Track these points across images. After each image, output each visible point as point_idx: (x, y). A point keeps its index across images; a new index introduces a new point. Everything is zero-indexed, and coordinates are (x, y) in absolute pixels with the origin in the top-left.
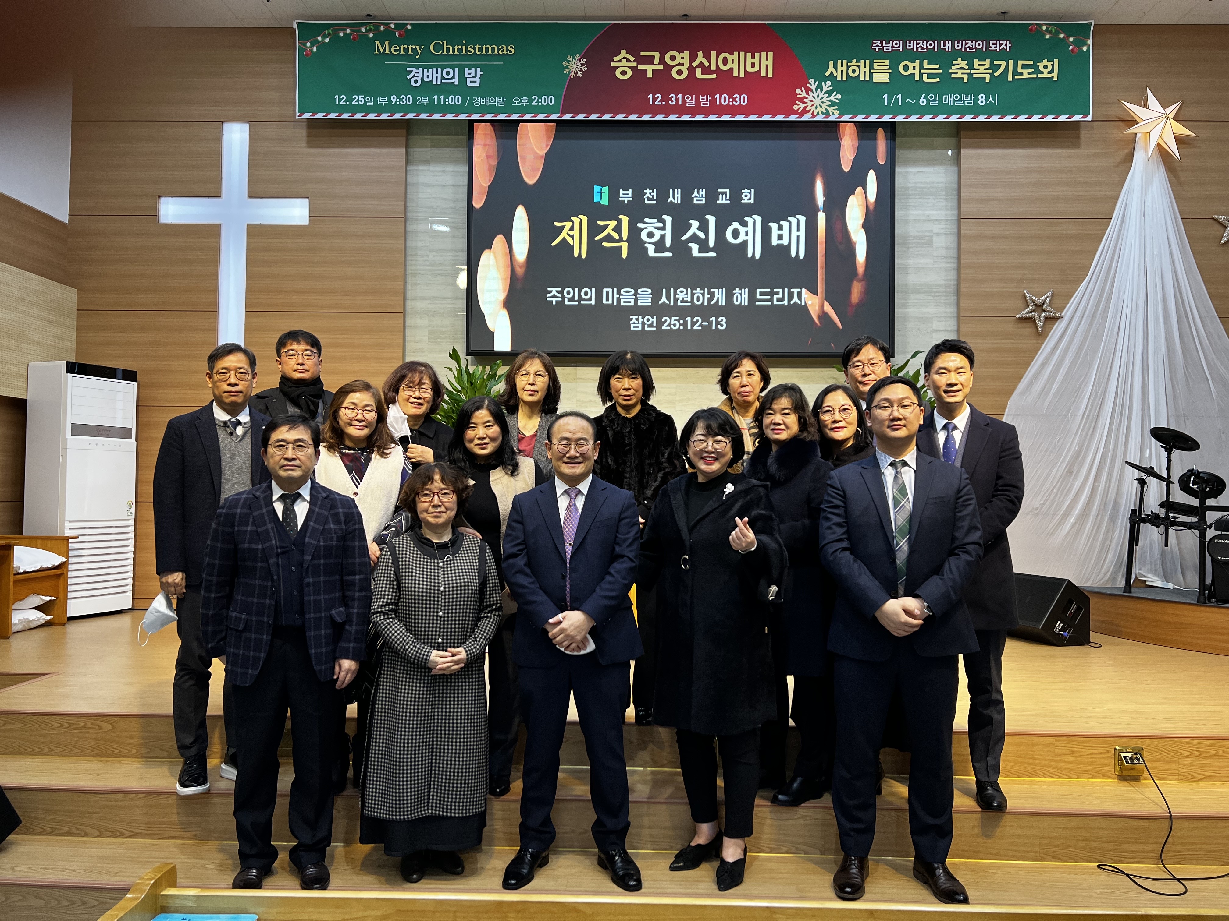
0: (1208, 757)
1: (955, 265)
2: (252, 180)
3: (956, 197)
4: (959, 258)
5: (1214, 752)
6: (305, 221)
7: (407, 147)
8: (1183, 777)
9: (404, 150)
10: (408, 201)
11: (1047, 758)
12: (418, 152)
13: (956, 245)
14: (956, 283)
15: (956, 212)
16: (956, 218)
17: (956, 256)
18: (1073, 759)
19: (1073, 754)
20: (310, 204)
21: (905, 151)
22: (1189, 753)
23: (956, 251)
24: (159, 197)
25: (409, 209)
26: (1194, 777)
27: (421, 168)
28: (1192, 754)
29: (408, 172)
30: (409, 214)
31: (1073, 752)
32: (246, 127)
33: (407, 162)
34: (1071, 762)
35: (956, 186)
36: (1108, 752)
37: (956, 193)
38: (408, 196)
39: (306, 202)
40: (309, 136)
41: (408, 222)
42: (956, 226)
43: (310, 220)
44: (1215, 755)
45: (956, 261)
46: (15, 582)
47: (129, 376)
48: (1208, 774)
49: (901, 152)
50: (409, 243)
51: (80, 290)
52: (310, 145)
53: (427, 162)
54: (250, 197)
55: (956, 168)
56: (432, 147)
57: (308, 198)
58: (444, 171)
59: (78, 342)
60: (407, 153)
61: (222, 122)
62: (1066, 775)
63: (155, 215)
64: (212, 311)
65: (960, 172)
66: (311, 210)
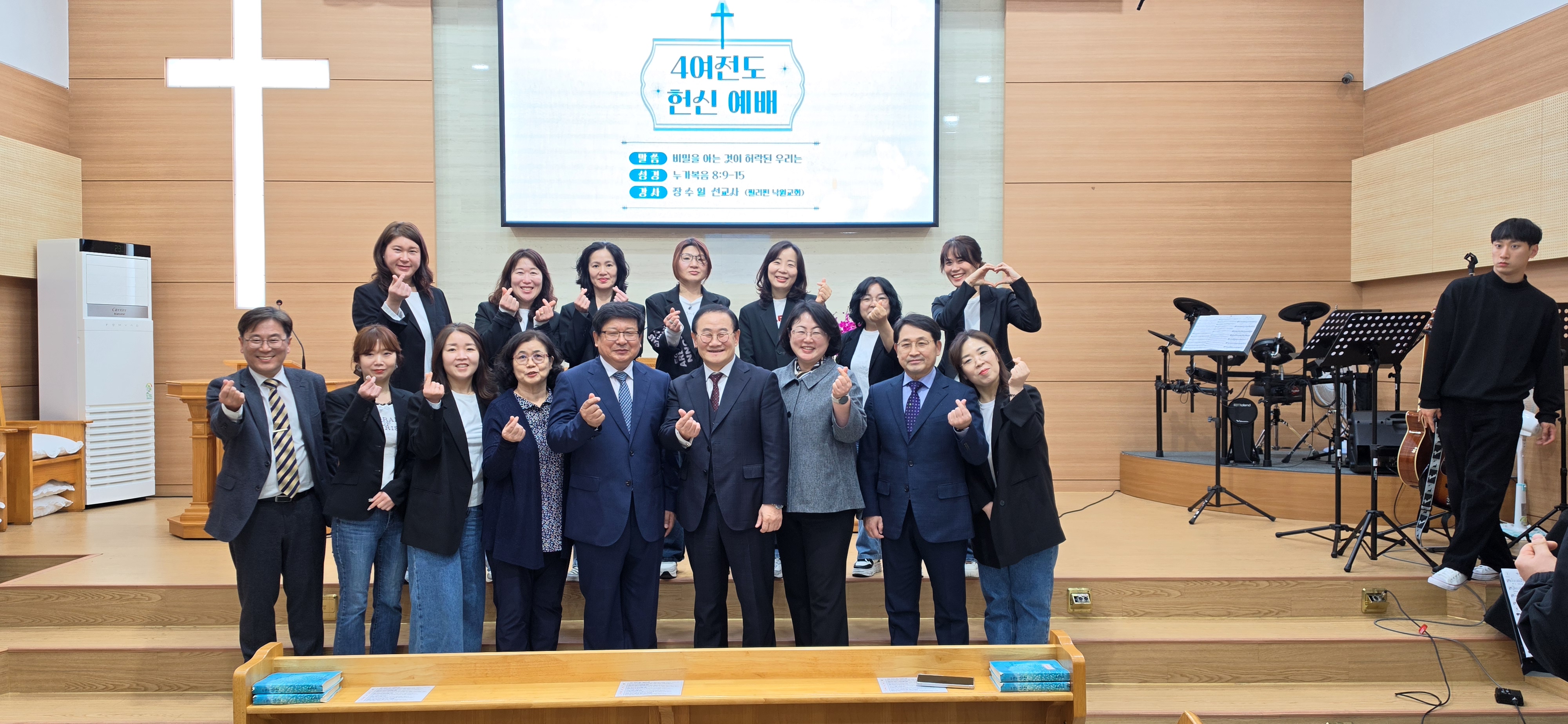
0: (1148, 596)
1: (1001, 130)
2: (267, 41)
3: (1002, 58)
4: (1004, 124)
5: (1152, 592)
6: (325, 85)
7: (433, 5)
8: (1126, 614)
9: (429, 9)
10: (436, 62)
12: (445, 12)
13: (1001, 110)
14: (1001, 149)
15: (1002, 76)
16: (1002, 82)
17: (1001, 121)
20: (330, 66)
22: (1132, 593)
23: (1001, 116)
24: (166, 58)
25: (437, 72)
26: (1135, 614)
27: (448, 27)
28: (1134, 593)
29: (435, 33)
30: (436, 77)
33: (434, 21)
35: (1001, 49)
36: (1062, 593)
37: (1001, 55)
38: (435, 57)
39: (325, 63)
41: (437, 86)
42: (1002, 88)
43: (331, 84)
44: (1154, 594)
45: (1001, 126)
46: (34, 467)
47: (142, 251)
48: (1147, 610)
50: (438, 108)
51: (85, 160)
52: (327, 3)
53: (454, 21)
54: (264, 57)
55: (1002, 32)
56: (460, 5)
57: (327, 58)
58: (473, 31)
59: (85, 216)
60: (432, 10)
63: (162, 78)
64: (227, 180)
65: (1005, 34)
66: (331, 72)
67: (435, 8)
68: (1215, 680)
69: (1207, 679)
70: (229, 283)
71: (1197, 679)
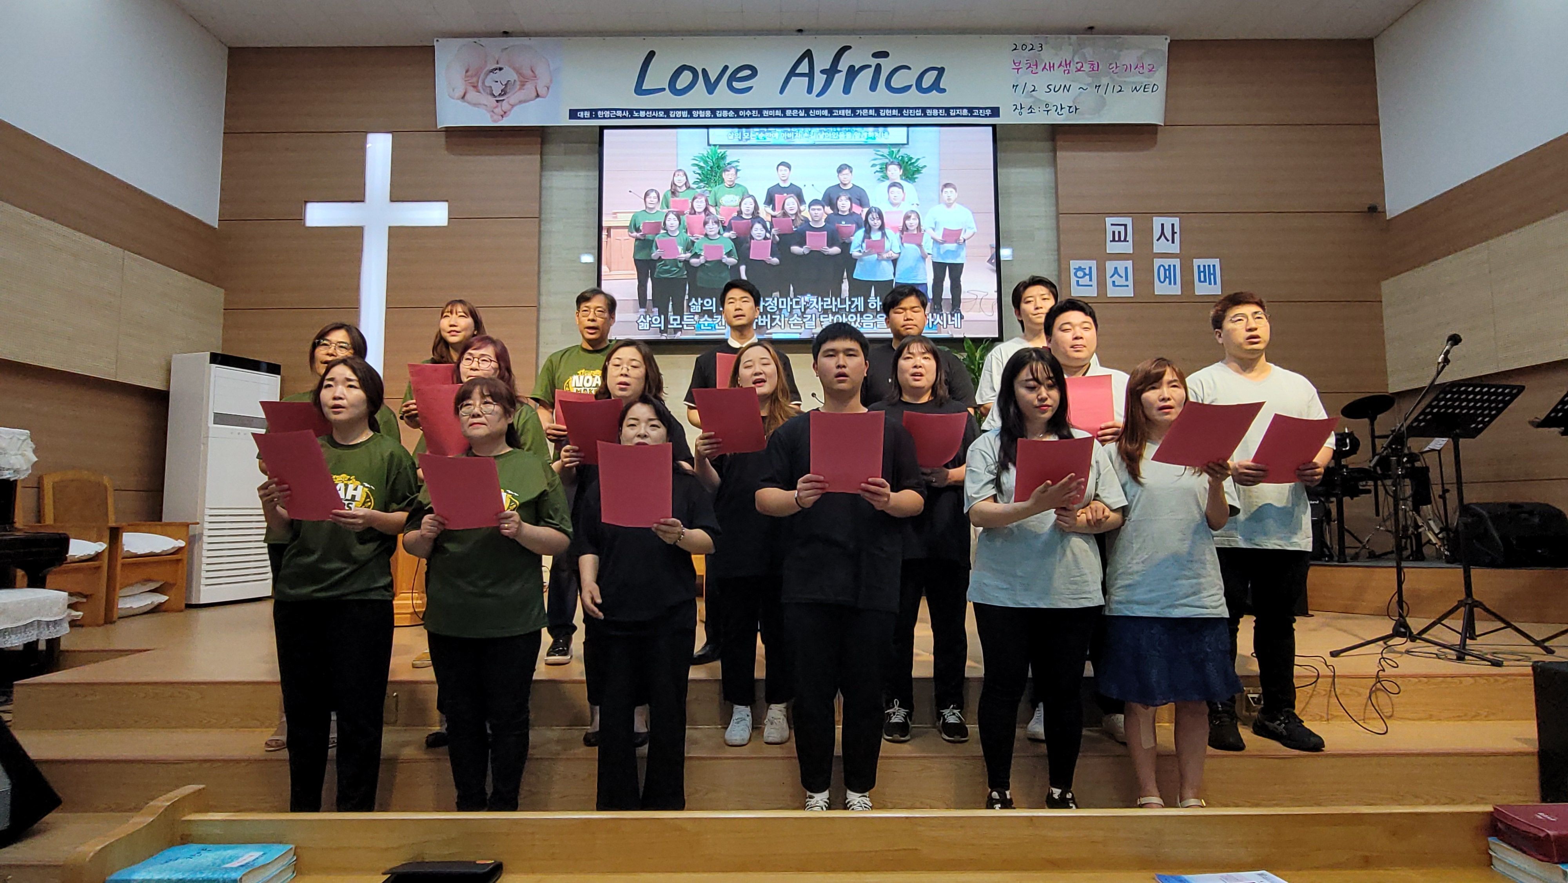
1: (1056, 257)
2: (394, 185)
3: (1054, 195)
4: (1059, 250)
6: (444, 223)
7: (541, 154)
9: (539, 157)
10: (543, 203)
12: (552, 159)
13: (1055, 239)
14: (1057, 273)
15: (1054, 208)
16: (1053, 214)
17: (1056, 248)
20: (449, 207)
23: (1055, 244)
24: (306, 202)
25: (543, 211)
27: (555, 173)
29: (543, 178)
30: (543, 216)
32: (389, 137)
33: (542, 168)
35: (1053, 185)
37: (1054, 191)
38: (543, 199)
39: (445, 205)
40: (448, 144)
41: (543, 223)
42: (1054, 221)
43: (449, 222)
45: (1056, 253)
46: (122, 565)
47: (274, 369)
50: (543, 242)
51: (228, 290)
52: (449, 152)
53: (561, 168)
54: (392, 201)
55: (1053, 170)
56: (566, 154)
57: (447, 201)
58: (576, 176)
59: (225, 341)
60: (541, 158)
61: (366, 133)
63: (300, 218)
64: (354, 307)
65: (1056, 170)
66: (450, 212)
67: (544, 157)
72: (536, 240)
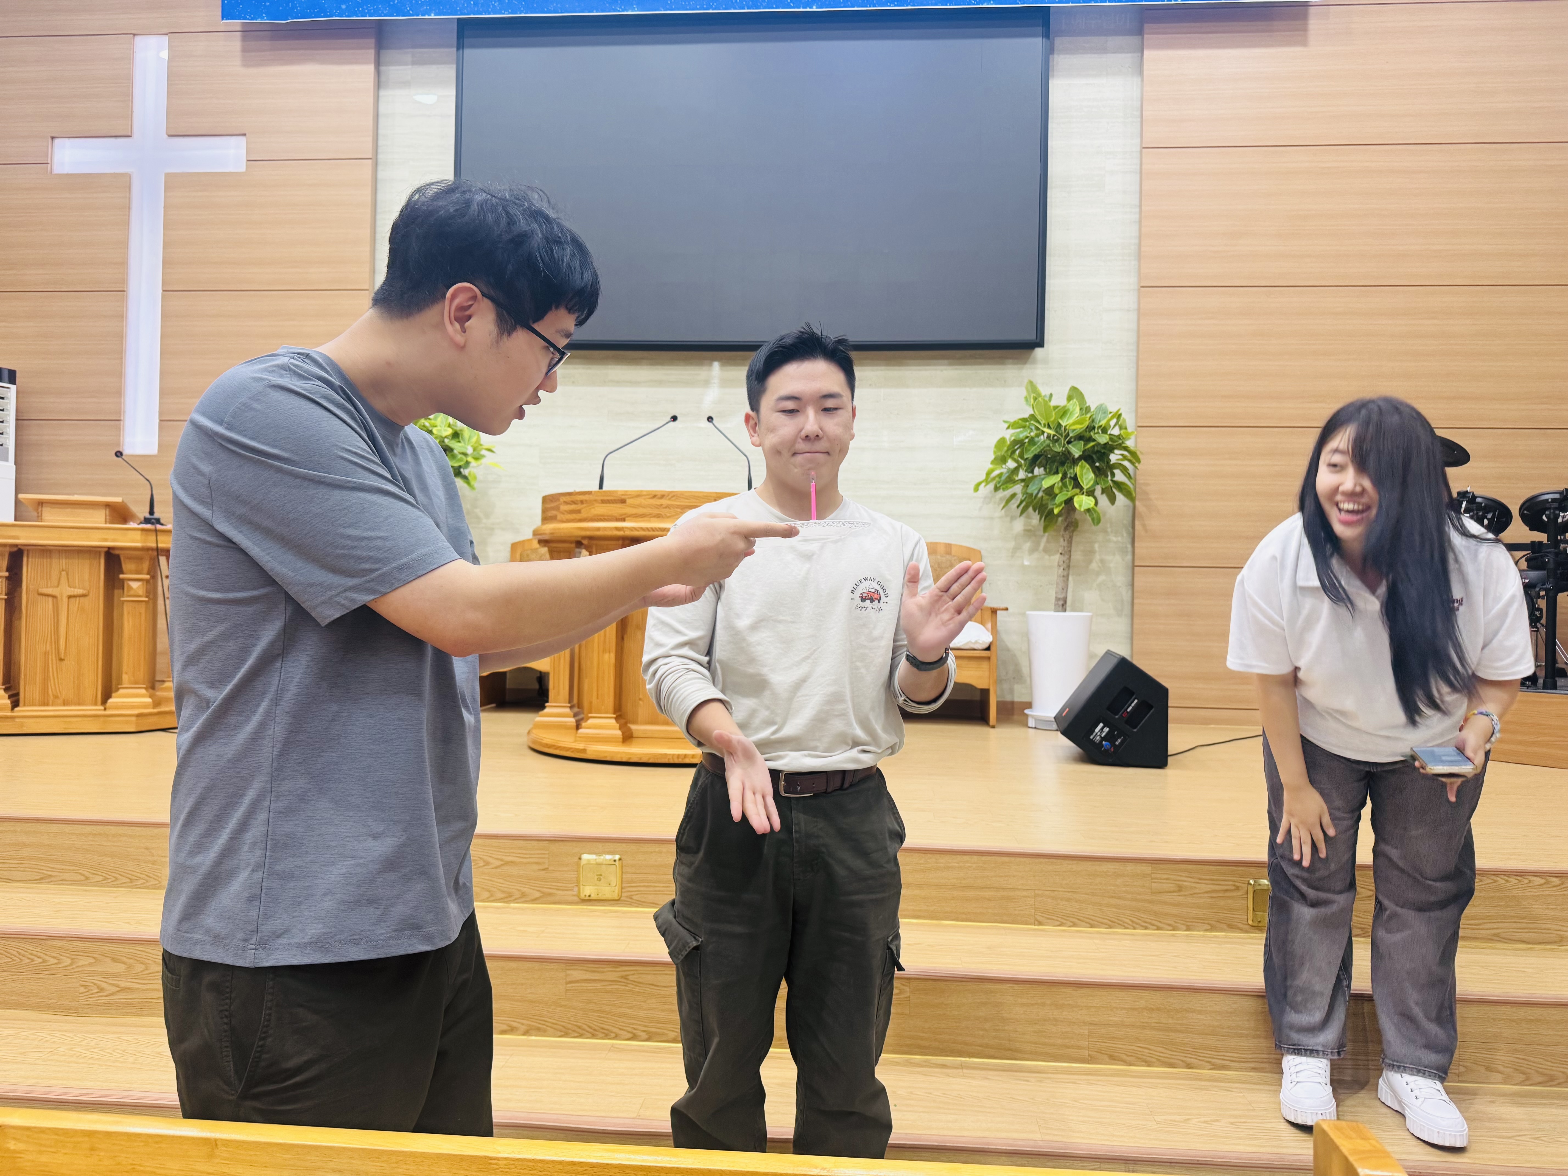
1: (1137, 216)
2: (171, 113)
3: (1139, 120)
4: (1140, 206)
6: (241, 167)
7: (378, 64)
10: (380, 138)
11: (1138, 897)
12: (393, 71)
13: (1136, 187)
14: (1137, 241)
15: (1139, 141)
16: (1138, 149)
17: (1137, 202)
18: (1181, 899)
19: (1180, 891)
20: (247, 144)
21: (1068, 56)
23: (1137, 196)
24: (53, 138)
25: (380, 150)
29: (381, 99)
30: (380, 156)
31: (1180, 889)
32: (164, 41)
33: (379, 84)
34: (1178, 905)
35: (1137, 104)
36: (1238, 888)
37: (1138, 113)
38: (380, 131)
39: (241, 142)
40: (244, 50)
41: (380, 168)
42: (1137, 159)
43: (247, 166)
45: (1137, 210)
47: (7, 377)
49: (1062, 56)
50: (380, 196)
52: (246, 63)
53: (407, 85)
54: (170, 136)
55: (1139, 79)
56: (414, 63)
57: (245, 135)
60: (376, 70)
61: (134, 35)
62: (1169, 925)
63: (47, 163)
64: (120, 291)
65: (1142, 80)
66: (249, 152)
67: (383, 68)
68: (1558, 1081)
69: (1541, 1079)
70: (115, 421)
71: (1522, 1077)
72: (368, 191)
